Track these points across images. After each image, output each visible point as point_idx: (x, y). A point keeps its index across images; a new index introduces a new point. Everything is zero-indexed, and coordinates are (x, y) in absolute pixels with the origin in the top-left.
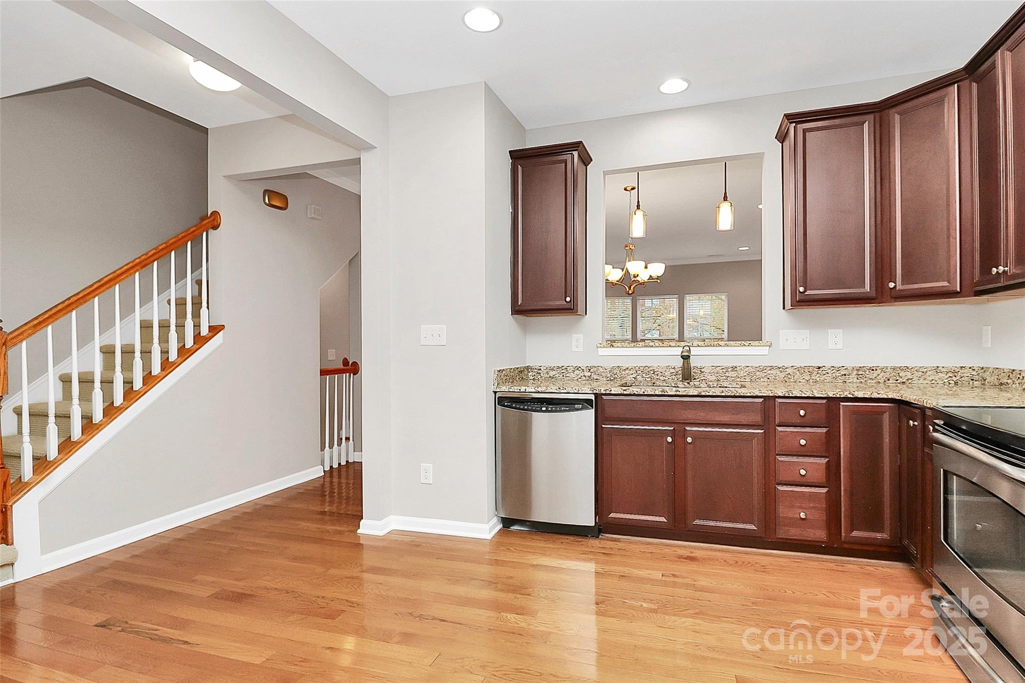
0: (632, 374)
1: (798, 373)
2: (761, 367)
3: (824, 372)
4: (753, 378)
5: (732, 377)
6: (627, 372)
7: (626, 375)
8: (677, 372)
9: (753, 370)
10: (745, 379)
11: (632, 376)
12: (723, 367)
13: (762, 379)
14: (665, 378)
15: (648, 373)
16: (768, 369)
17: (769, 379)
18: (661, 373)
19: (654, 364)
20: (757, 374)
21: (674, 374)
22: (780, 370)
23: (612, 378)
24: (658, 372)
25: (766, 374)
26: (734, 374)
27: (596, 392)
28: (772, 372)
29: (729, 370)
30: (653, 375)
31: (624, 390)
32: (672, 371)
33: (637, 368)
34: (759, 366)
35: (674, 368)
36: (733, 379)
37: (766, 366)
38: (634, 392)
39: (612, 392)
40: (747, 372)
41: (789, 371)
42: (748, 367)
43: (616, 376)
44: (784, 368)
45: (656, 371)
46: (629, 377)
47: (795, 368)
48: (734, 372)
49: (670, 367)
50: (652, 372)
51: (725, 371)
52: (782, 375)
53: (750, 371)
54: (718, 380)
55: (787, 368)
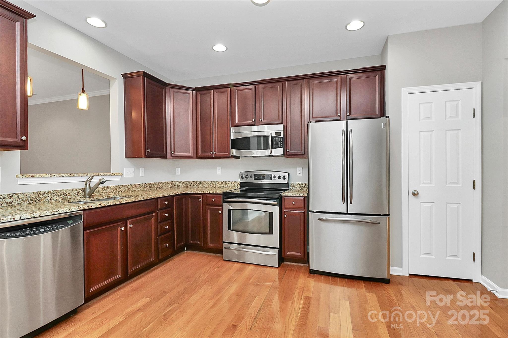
0: (48, 197)
1: (132, 187)
2: (119, 186)
3: (140, 186)
4: (116, 192)
5: (107, 192)
6: (44, 195)
7: (44, 198)
8: (78, 192)
9: (116, 188)
10: (112, 193)
11: (48, 198)
12: (103, 187)
13: (119, 192)
14: (71, 197)
15: (60, 195)
16: (122, 187)
17: (122, 191)
18: (69, 194)
19: (64, 188)
20: (117, 190)
21: (77, 194)
22: (126, 187)
23: (32, 202)
24: (67, 194)
25: (121, 189)
26: (107, 191)
27: (82, 209)
28: (123, 188)
29: (106, 189)
30: (63, 196)
31: (100, 205)
32: (76, 192)
33: (52, 192)
34: (118, 186)
35: (77, 190)
36: (107, 193)
37: (121, 185)
38: (105, 205)
39: (92, 207)
40: (113, 189)
41: (129, 187)
42: (114, 186)
43: (36, 199)
44: (127, 186)
45: (65, 193)
46: (46, 199)
47: (131, 185)
48: (108, 190)
49: (74, 190)
50: (63, 194)
51: (104, 189)
52: (127, 189)
53: (114, 188)
54: (100, 195)
55: (128, 186)
